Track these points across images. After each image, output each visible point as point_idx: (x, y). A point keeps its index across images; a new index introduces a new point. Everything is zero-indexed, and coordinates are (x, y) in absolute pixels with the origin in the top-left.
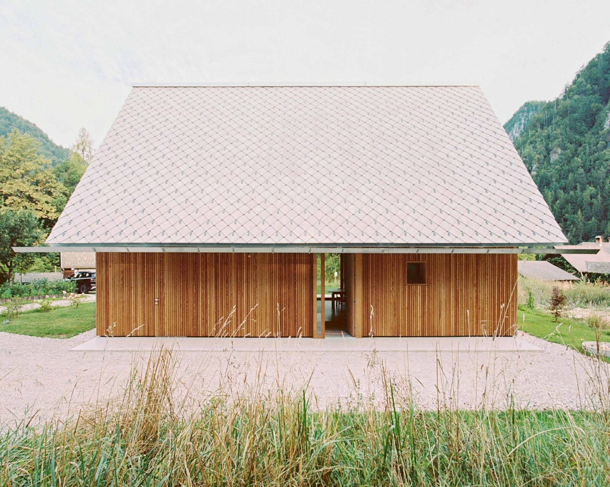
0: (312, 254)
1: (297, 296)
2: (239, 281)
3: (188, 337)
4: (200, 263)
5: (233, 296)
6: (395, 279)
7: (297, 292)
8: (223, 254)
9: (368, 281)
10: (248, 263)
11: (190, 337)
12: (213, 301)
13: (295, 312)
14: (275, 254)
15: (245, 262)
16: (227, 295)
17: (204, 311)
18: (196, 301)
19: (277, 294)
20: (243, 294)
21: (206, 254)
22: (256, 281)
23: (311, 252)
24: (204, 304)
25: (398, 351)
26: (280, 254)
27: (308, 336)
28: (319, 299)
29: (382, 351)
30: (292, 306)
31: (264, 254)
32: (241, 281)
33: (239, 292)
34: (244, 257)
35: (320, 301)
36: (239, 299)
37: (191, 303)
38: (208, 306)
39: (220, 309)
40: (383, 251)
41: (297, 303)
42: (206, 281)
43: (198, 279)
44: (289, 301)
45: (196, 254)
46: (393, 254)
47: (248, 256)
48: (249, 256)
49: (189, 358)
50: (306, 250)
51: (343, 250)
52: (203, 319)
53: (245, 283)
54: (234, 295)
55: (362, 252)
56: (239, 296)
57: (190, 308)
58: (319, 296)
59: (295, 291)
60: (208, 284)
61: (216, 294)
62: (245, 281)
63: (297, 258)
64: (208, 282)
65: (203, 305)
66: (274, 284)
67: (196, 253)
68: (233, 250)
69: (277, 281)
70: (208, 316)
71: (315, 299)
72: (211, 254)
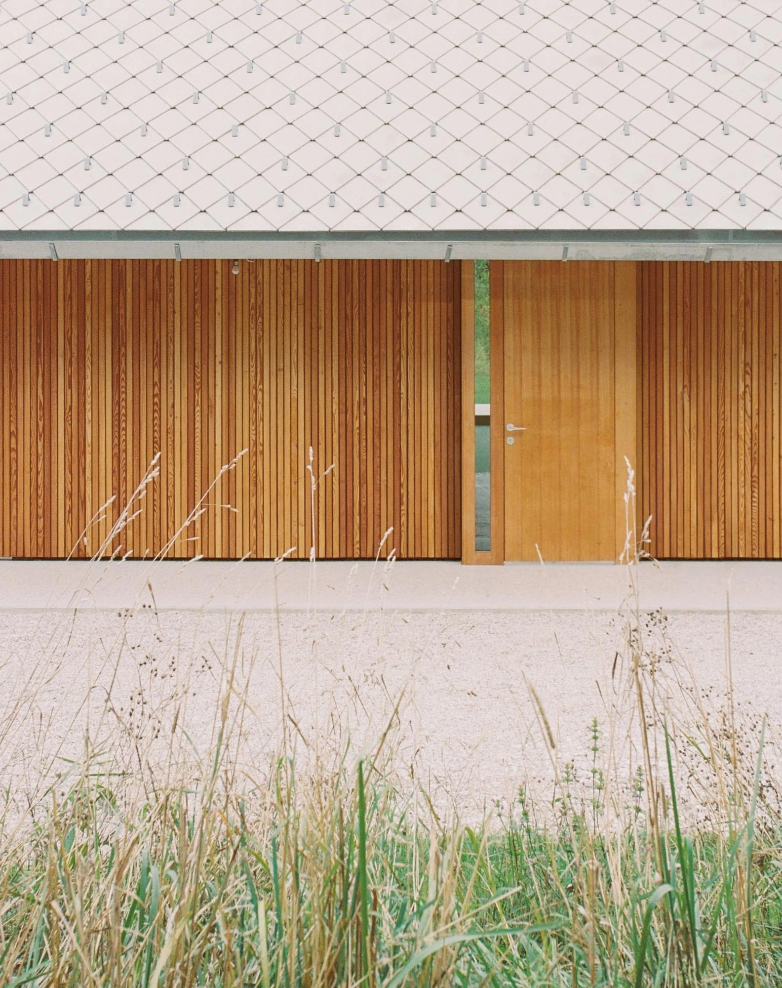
0: (456, 266)
1: (403, 413)
2: (198, 360)
3: (15, 559)
4: (61, 297)
5: (177, 414)
6: (755, 354)
7: (404, 396)
8: (141, 265)
9: (657, 357)
10: (230, 293)
11: (23, 558)
12: (107, 430)
13: (397, 472)
14: (329, 263)
15: (219, 293)
16: (157, 408)
17: (75, 466)
18: (46, 433)
19: (335, 407)
20: (211, 407)
21: (82, 263)
22: (258, 357)
23: (454, 256)
24: (75, 442)
25: (764, 612)
26: (345, 263)
27: (445, 555)
28: (482, 421)
29: (710, 613)
30: (387, 450)
31: (287, 265)
32: (205, 359)
33: (198, 398)
34: (215, 272)
35: (485, 429)
36: (198, 425)
37: (25, 441)
38: (88, 449)
39: (130, 459)
40: (709, 251)
41: (404, 437)
42: (81, 358)
43: (51, 352)
44: (377, 433)
45: (45, 263)
46: (749, 265)
47: (229, 272)
48: (235, 272)
49: (16, 636)
50: (435, 251)
51: (566, 249)
52: (69, 495)
53: (218, 368)
54: (181, 409)
55: (634, 258)
56: (198, 414)
57: (24, 457)
58: (483, 409)
59: (397, 394)
60: (88, 372)
61: (116, 403)
62: (218, 359)
63: (406, 277)
64: (88, 363)
65: (69, 446)
66: (321, 368)
67: (44, 261)
68: (178, 249)
69: (335, 358)
70: (89, 483)
71: (468, 424)
72: (100, 263)
